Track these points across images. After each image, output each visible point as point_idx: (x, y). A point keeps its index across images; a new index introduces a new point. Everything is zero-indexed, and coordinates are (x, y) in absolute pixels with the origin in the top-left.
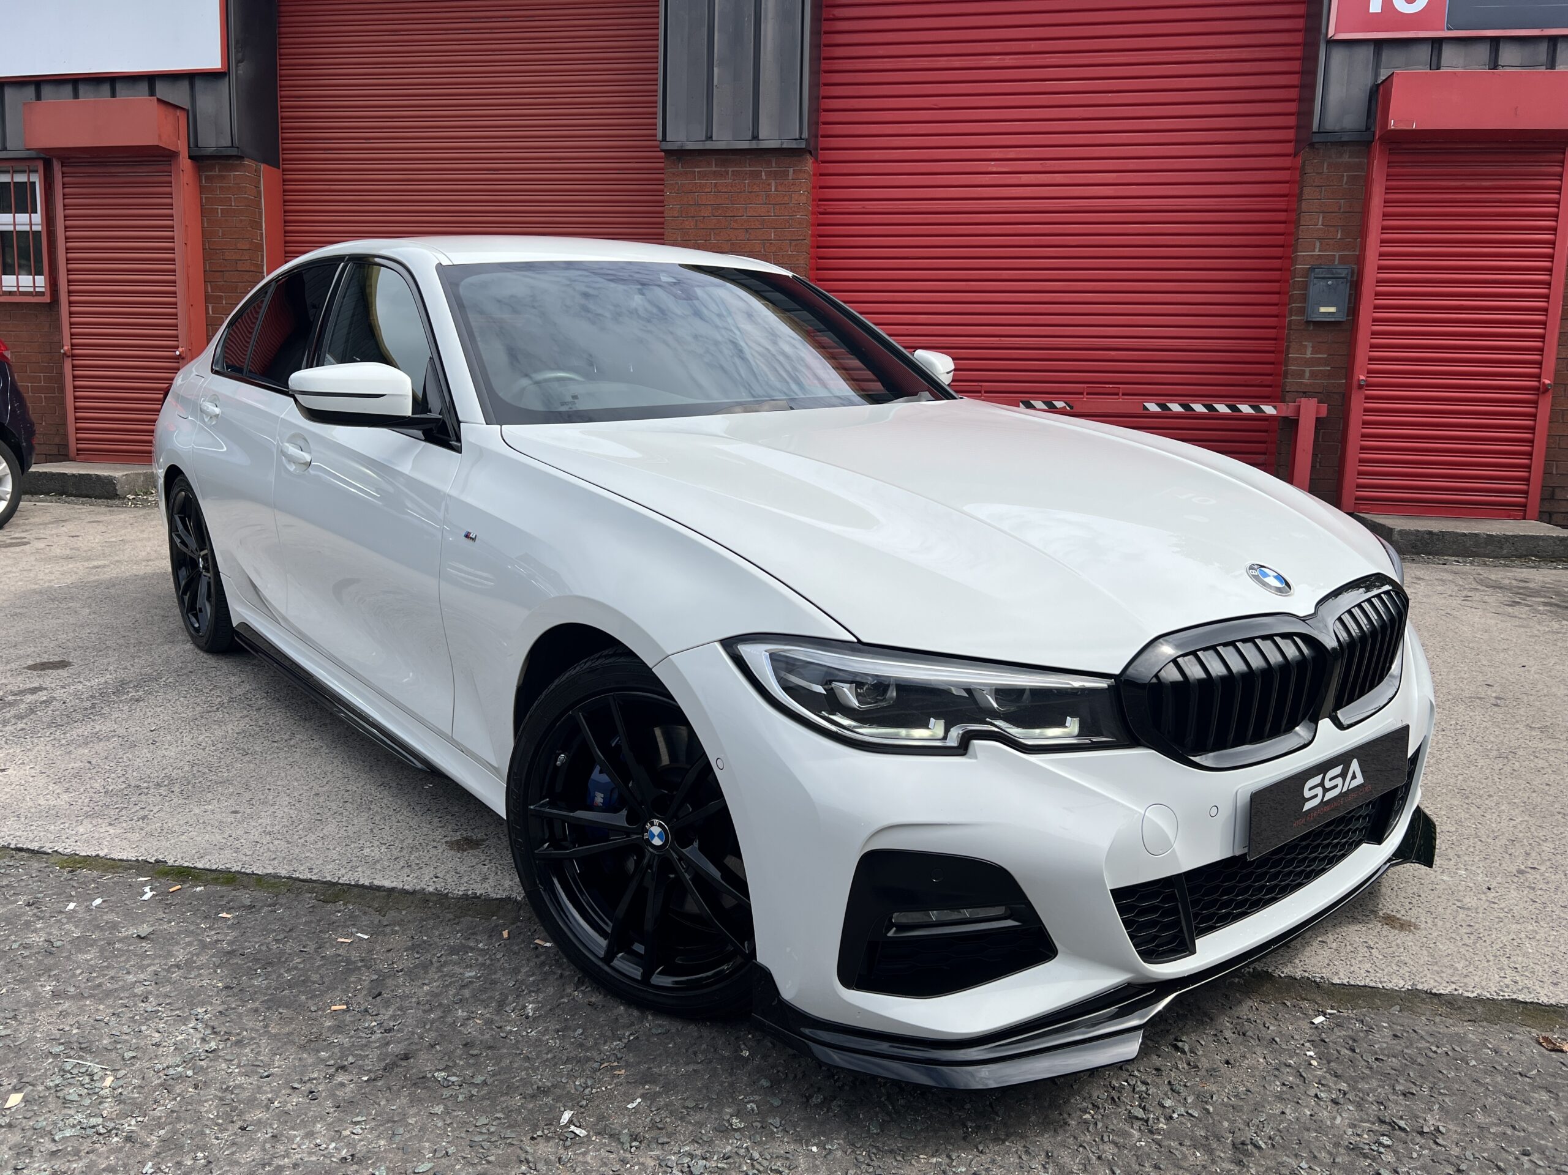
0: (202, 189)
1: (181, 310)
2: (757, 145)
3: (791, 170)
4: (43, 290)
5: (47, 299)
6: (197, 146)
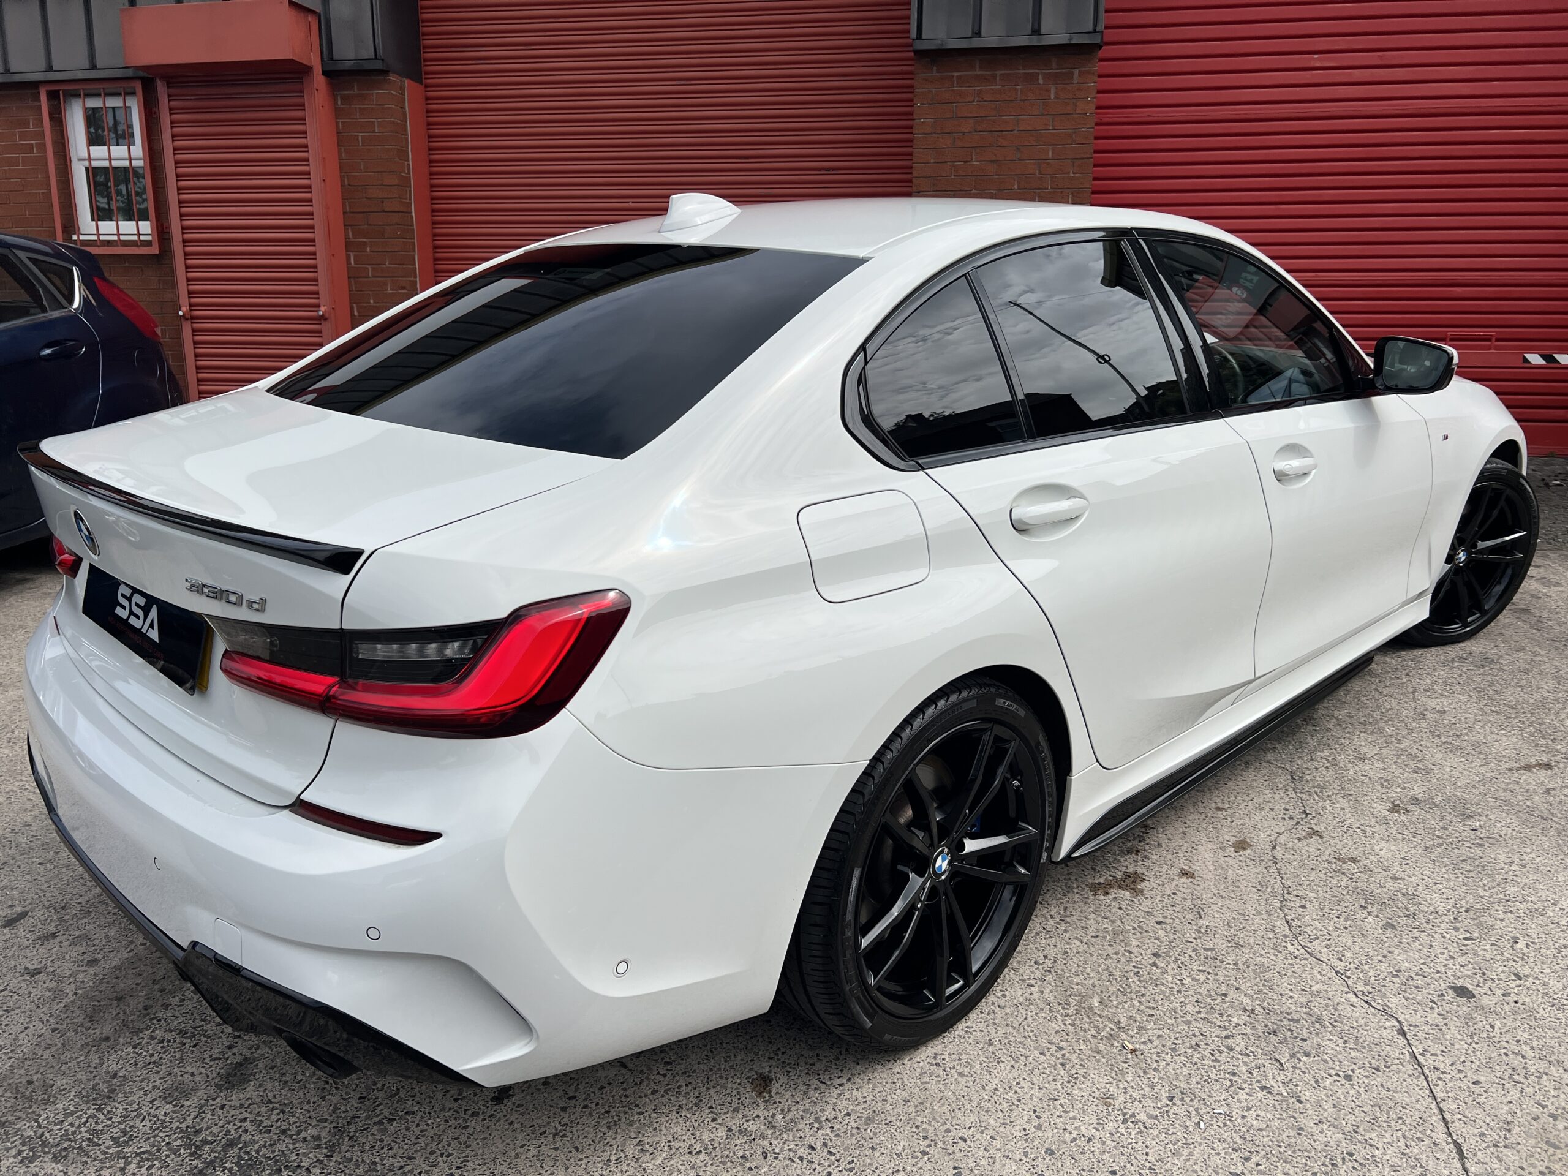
0: (338, 112)
1: (321, 261)
2: (1039, 40)
3: (1076, 72)
4: (149, 238)
5: (155, 250)
6: (332, 59)
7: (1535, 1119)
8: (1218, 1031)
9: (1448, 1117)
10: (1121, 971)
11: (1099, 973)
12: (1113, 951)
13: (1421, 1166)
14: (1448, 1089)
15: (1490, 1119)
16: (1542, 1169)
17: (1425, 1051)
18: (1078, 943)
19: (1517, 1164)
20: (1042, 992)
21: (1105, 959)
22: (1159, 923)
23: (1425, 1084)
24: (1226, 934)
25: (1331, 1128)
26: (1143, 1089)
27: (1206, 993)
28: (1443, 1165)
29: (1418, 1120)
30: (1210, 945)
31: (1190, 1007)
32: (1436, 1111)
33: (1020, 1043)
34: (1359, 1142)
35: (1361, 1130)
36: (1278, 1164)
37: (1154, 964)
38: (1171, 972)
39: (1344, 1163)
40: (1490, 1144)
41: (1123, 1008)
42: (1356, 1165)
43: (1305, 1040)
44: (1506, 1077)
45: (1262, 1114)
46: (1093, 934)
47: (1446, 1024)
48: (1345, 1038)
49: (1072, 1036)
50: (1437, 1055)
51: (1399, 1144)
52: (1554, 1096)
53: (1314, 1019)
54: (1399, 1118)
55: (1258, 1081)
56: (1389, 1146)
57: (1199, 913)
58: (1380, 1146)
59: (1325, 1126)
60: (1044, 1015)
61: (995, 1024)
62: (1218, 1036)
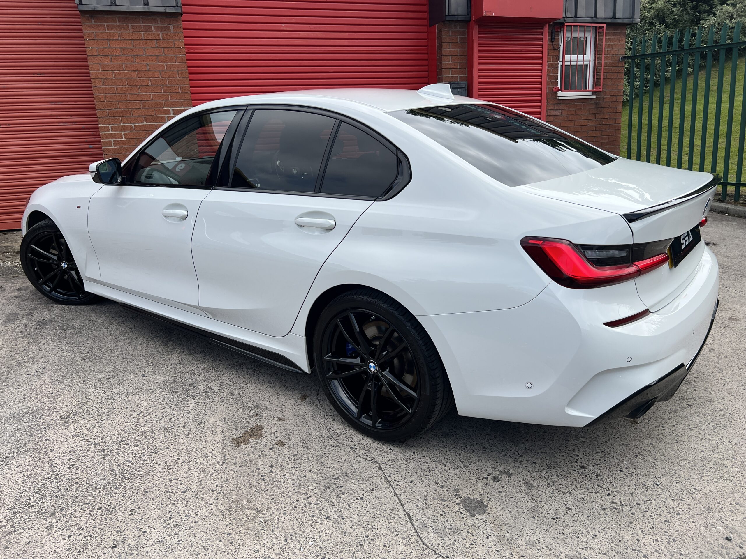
2: (148, 9)
3: (171, 26)
7: (435, 491)
8: (303, 496)
9: (403, 502)
10: (255, 481)
11: (245, 485)
12: (250, 471)
13: (396, 531)
14: (401, 489)
15: (419, 497)
16: (441, 513)
17: (390, 474)
18: (232, 472)
19: (432, 515)
20: (217, 506)
21: (247, 477)
22: (271, 449)
23: (392, 490)
24: (302, 445)
25: (358, 527)
26: (272, 541)
27: (296, 478)
28: (404, 526)
29: (392, 508)
30: (295, 453)
31: (290, 489)
32: (398, 501)
33: (208, 539)
34: (370, 529)
35: (370, 523)
36: (338, 555)
37: (271, 472)
38: (279, 473)
39: (365, 542)
40: (421, 509)
41: (258, 500)
42: (370, 541)
43: (342, 487)
44: (422, 475)
45: (328, 532)
46: (239, 466)
47: (396, 458)
48: (358, 479)
49: (234, 525)
50: (395, 474)
51: (386, 523)
52: (441, 477)
53: (344, 475)
54: (385, 510)
55: (324, 515)
56: (382, 526)
57: (289, 438)
58: (378, 528)
59: (355, 527)
60: (219, 519)
61: (193, 533)
62: (304, 499)
